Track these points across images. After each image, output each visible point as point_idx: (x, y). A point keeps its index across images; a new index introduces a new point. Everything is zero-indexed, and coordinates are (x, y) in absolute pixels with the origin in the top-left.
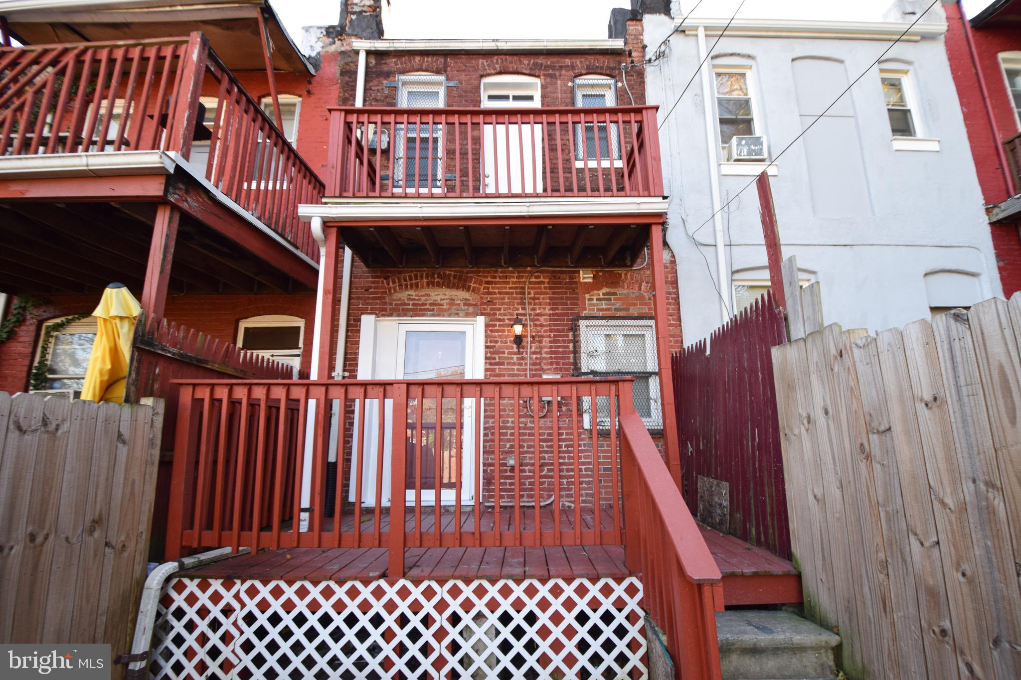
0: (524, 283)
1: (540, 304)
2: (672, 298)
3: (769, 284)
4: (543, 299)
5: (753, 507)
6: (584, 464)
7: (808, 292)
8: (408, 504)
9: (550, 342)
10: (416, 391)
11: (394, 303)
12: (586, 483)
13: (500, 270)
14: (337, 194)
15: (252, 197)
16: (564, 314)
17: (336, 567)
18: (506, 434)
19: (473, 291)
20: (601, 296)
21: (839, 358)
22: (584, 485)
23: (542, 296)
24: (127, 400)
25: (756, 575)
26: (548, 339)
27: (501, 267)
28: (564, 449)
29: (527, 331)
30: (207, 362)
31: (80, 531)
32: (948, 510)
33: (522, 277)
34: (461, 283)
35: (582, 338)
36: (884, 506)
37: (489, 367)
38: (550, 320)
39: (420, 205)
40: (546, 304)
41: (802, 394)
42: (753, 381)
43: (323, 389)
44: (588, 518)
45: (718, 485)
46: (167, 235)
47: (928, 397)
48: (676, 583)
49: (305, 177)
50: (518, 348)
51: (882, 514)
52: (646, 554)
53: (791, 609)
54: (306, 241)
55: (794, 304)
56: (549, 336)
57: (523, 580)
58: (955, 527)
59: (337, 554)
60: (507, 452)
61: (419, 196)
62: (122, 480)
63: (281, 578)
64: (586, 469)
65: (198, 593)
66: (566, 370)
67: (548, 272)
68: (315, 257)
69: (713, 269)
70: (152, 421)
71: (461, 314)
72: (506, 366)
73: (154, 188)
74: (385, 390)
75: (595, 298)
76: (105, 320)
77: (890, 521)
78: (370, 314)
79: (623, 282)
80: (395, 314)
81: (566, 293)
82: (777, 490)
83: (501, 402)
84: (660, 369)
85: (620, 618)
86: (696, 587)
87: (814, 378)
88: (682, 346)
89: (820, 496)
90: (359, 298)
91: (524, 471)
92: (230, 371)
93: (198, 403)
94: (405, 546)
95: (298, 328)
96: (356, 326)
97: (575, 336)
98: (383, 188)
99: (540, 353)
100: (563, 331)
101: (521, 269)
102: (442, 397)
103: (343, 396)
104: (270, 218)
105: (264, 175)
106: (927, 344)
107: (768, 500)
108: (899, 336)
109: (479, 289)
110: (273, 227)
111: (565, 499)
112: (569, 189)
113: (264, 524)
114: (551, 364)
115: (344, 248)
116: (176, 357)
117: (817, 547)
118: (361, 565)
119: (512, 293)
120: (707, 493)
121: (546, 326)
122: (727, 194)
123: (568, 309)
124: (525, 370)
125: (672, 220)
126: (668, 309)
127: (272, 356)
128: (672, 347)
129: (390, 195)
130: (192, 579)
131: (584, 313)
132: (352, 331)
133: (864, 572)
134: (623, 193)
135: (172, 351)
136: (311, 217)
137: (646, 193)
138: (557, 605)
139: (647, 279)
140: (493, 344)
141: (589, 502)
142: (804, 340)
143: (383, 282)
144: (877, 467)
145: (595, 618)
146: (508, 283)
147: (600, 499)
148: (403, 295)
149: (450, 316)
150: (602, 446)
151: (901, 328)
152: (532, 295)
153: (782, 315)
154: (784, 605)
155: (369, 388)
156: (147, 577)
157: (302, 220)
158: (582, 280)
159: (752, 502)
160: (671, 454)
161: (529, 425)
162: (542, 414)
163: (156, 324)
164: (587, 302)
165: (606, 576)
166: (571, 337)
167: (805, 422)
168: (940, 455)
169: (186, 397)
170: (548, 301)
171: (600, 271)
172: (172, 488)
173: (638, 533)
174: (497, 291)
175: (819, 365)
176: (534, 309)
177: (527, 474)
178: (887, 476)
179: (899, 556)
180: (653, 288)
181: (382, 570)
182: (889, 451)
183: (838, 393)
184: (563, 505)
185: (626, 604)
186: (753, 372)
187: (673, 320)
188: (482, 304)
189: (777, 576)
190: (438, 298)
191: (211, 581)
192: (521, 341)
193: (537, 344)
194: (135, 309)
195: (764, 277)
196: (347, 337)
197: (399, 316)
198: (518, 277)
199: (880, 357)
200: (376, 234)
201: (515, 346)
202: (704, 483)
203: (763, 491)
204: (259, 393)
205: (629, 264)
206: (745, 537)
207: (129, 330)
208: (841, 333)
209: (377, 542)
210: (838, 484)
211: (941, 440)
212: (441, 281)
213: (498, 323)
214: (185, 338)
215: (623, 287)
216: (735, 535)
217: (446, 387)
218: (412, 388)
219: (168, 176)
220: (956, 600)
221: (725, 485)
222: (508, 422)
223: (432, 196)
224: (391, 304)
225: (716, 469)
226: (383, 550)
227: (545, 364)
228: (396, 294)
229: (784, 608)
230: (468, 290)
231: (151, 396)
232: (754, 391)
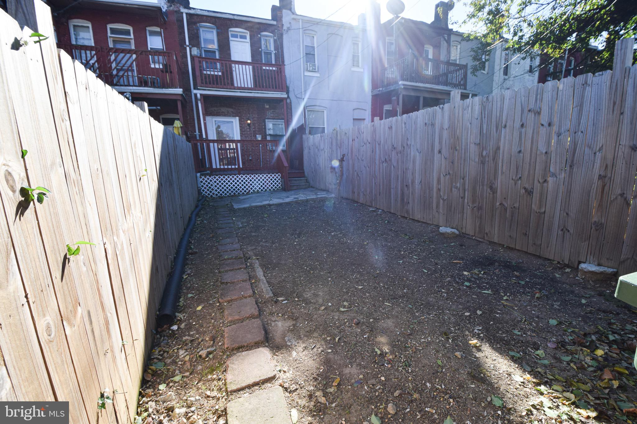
0: (249, 107)
2: (290, 114)
4: (255, 112)
9: (258, 125)
13: (241, 102)
19: (234, 109)
20: (271, 112)
25: (298, 172)
29: (251, 122)
34: (230, 106)
37: (241, 132)
38: (258, 119)
52: (281, 170)
63: (220, 175)
65: (205, 178)
66: (263, 134)
67: (256, 104)
71: (231, 116)
72: (246, 132)
79: (277, 108)
80: (211, 115)
81: (261, 111)
99: (255, 128)
100: (261, 122)
101: (248, 102)
114: (258, 132)
118: (233, 173)
119: (246, 110)
121: (256, 121)
123: (262, 116)
124: (251, 133)
130: (203, 176)
131: (267, 117)
134: (276, 90)
136: (197, 94)
137: (282, 90)
138: (267, 178)
140: (242, 126)
143: (206, 105)
146: (244, 107)
148: (213, 109)
149: (228, 116)
152: (252, 111)
158: (266, 107)
164: (267, 114)
165: (275, 173)
173: (280, 166)
174: (241, 109)
176: (253, 116)
181: (237, 173)
185: (278, 177)
188: (237, 113)
190: (224, 111)
191: (207, 176)
198: (247, 105)
201: (248, 126)
205: (279, 103)
212: (224, 105)
213: (243, 119)
228: (210, 109)
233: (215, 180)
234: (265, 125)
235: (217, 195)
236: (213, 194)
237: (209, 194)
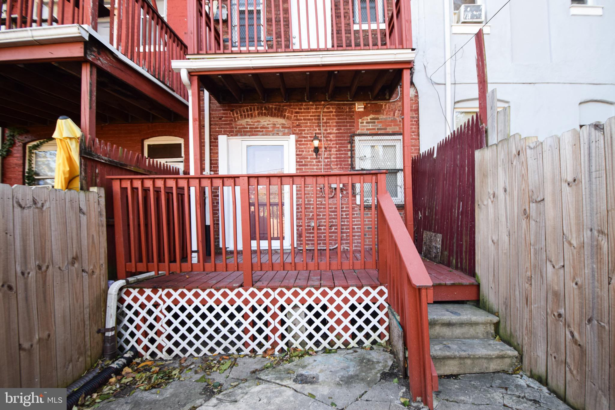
0: (320, 112)
1: (330, 126)
2: (415, 121)
3: (478, 110)
4: (332, 123)
5: (455, 248)
6: (356, 225)
7: (502, 113)
8: (252, 249)
9: (336, 151)
10: (253, 181)
11: (238, 127)
12: (357, 236)
13: (304, 104)
14: (196, 52)
15: (141, 57)
16: (345, 133)
17: (214, 282)
18: (309, 208)
19: (288, 118)
20: (369, 121)
21: (517, 156)
22: (356, 237)
23: (331, 121)
24: (82, 189)
25: (453, 285)
26: (335, 149)
27: (305, 101)
28: (344, 216)
29: (321, 144)
30: (126, 165)
31: (66, 264)
32: (572, 248)
33: (319, 108)
34: (280, 113)
35: (356, 148)
36: (534, 245)
37: (298, 167)
38: (337, 137)
39: (250, 58)
40: (334, 126)
41: (492, 180)
42: (462, 173)
43: (198, 180)
44: (358, 255)
45: (435, 236)
46: (90, 84)
47: (570, 179)
48: (406, 289)
49: (174, 42)
50: (316, 155)
51: (532, 250)
52: (390, 274)
53: (472, 303)
54: (179, 86)
55: (493, 121)
56: (336, 147)
57: (319, 288)
58: (575, 257)
59: (215, 275)
60: (310, 219)
61: (249, 52)
62: (86, 235)
63: (184, 288)
64: (357, 228)
65: (139, 296)
66: (346, 168)
67: (335, 104)
68: (186, 97)
69: (442, 100)
70: (98, 201)
71: (280, 134)
72: (309, 167)
73: (77, 51)
74: (235, 181)
75: (365, 122)
76: (61, 140)
77: (536, 254)
78: (223, 134)
79: (384, 111)
80: (239, 134)
81: (346, 119)
82: (470, 238)
83: (306, 189)
84: (404, 167)
85: (374, 308)
86: (417, 291)
87: (500, 170)
88: (419, 153)
89: (495, 241)
90: (215, 124)
91: (321, 229)
92: (141, 171)
93: (124, 190)
94: (252, 270)
95: (180, 144)
96: (215, 142)
97: (352, 147)
98: (225, 47)
99: (330, 158)
100: (344, 144)
101: (318, 103)
102: (270, 185)
103: (210, 185)
104: (155, 71)
105: (147, 41)
106: (575, 145)
107: (464, 243)
108: (557, 140)
109: (291, 117)
110: (157, 77)
111: (345, 245)
112: (349, 45)
113: (172, 259)
114: (337, 165)
115: (203, 91)
116: (107, 162)
117: (491, 270)
118: (228, 281)
119: (312, 119)
120: (428, 241)
121: (334, 141)
122: (455, 47)
123: (347, 129)
124: (321, 169)
125: (417, 67)
126: (411, 128)
127: (166, 162)
128: (413, 153)
129: (230, 52)
130: (134, 289)
131: (358, 132)
132: (213, 146)
133: (517, 283)
134: (385, 47)
135: (104, 159)
136: (180, 69)
137: (401, 47)
138: (339, 301)
139: (399, 108)
140: (301, 153)
141: (359, 247)
142: (497, 145)
143: (230, 114)
144: (533, 223)
145: (360, 308)
146: (309, 112)
147: (364, 245)
148: (243, 122)
149: (273, 135)
150: (367, 214)
151: (559, 135)
152: (325, 121)
153: (484, 129)
154: (468, 301)
155: (225, 180)
156: (109, 288)
157: (175, 71)
158: (357, 110)
159: (455, 245)
160: (408, 218)
161: (324, 202)
162: (331, 196)
163: (92, 142)
164: (360, 124)
165: (367, 286)
166: (349, 148)
167: (492, 197)
168: (573, 215)
169: (116, 187)
170: (335, 124)
171: (369, 103)
172: (116, 240)
173: (386, 262)
174: (302, 118)
175: (504, 161)
176: (326, 130)
177: (323, 231)
178: (538, 228)
179: (539, 274)
180: (403, 114)
181: (240, 283)
182: (541, 213)
183: (514, 178)
184: (344, 249)
185: (378, 300)
186: (462, 167)
187: (415, 135)
188: (293, 127)
189: (466, 285)
190: (266, 123)
191: (145, 289)
192: (318, 151)
193: (328, 152)
194: (78, 133)
195: (475, 106)
196: (211, 149)
197: (241, 135)
198: (316, 109)
199: (544, 155)
200: (223, 80)
201: (314, 154)
202: (426, 235)
203: (462, 238)
204: (160, 183)
205: (388, 98)
206: (449, 265)
207: (76, 146)
208: (521, 139)
209: (236, 268)
210: (507, 234)
211: (574, 206)
212: (266, 112)
213: (303, 139)
214: (111, 150)
215: (383, 114)
216: (443, 264)
217: (272, 179)
218: (251, 179)
219: (85, 43)
220: (569, 298)
221: (440, 236)
222: (311, 201)
223: (258, 52)
224: (236, 128)
225: (435, 227)
226: (240, 272)
227: (333, 165)
228: (239, 121)
229: (468, 303)
230: (284, 118)
231: (95, 186)
232: (461, 179)
233: (169, 302)
234: (352, 150)
235: (170, 351)
236: (160, 347)
237: (146, 348)
